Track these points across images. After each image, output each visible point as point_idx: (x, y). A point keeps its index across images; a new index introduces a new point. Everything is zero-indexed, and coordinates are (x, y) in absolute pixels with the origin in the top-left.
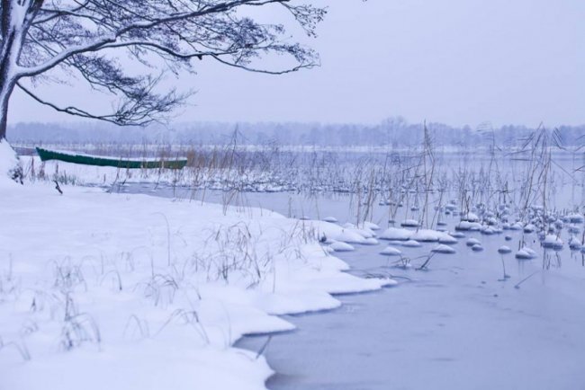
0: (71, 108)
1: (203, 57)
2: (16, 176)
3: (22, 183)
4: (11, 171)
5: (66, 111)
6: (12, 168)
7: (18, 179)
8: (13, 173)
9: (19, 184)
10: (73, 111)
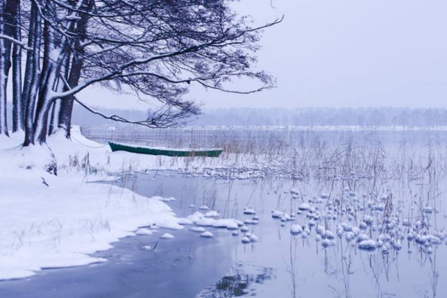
0: (115, 116)
1: (191, 82)
2: (50, 169)
3: (56, 174)
4: (46, 166)
5: (111, 118)
6: (47, 164)
7: (52, 171)
8: (48, 167)
9: (53, 175)
10: (117, 118)
